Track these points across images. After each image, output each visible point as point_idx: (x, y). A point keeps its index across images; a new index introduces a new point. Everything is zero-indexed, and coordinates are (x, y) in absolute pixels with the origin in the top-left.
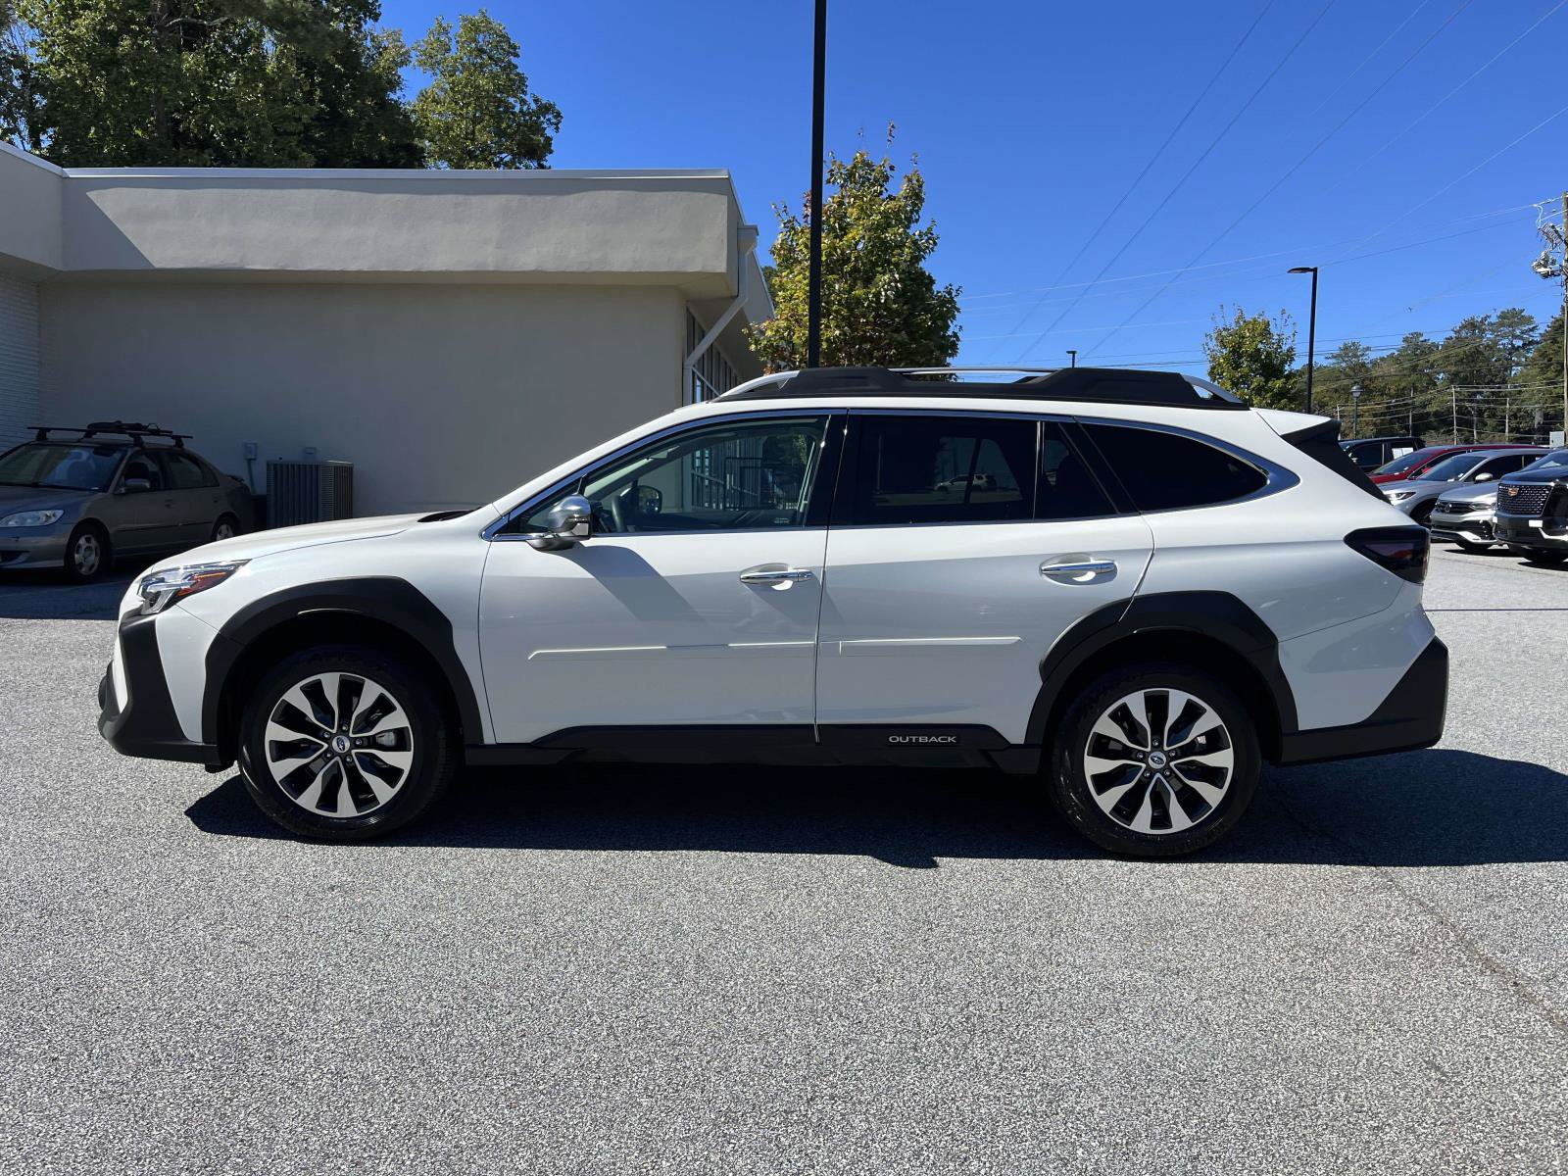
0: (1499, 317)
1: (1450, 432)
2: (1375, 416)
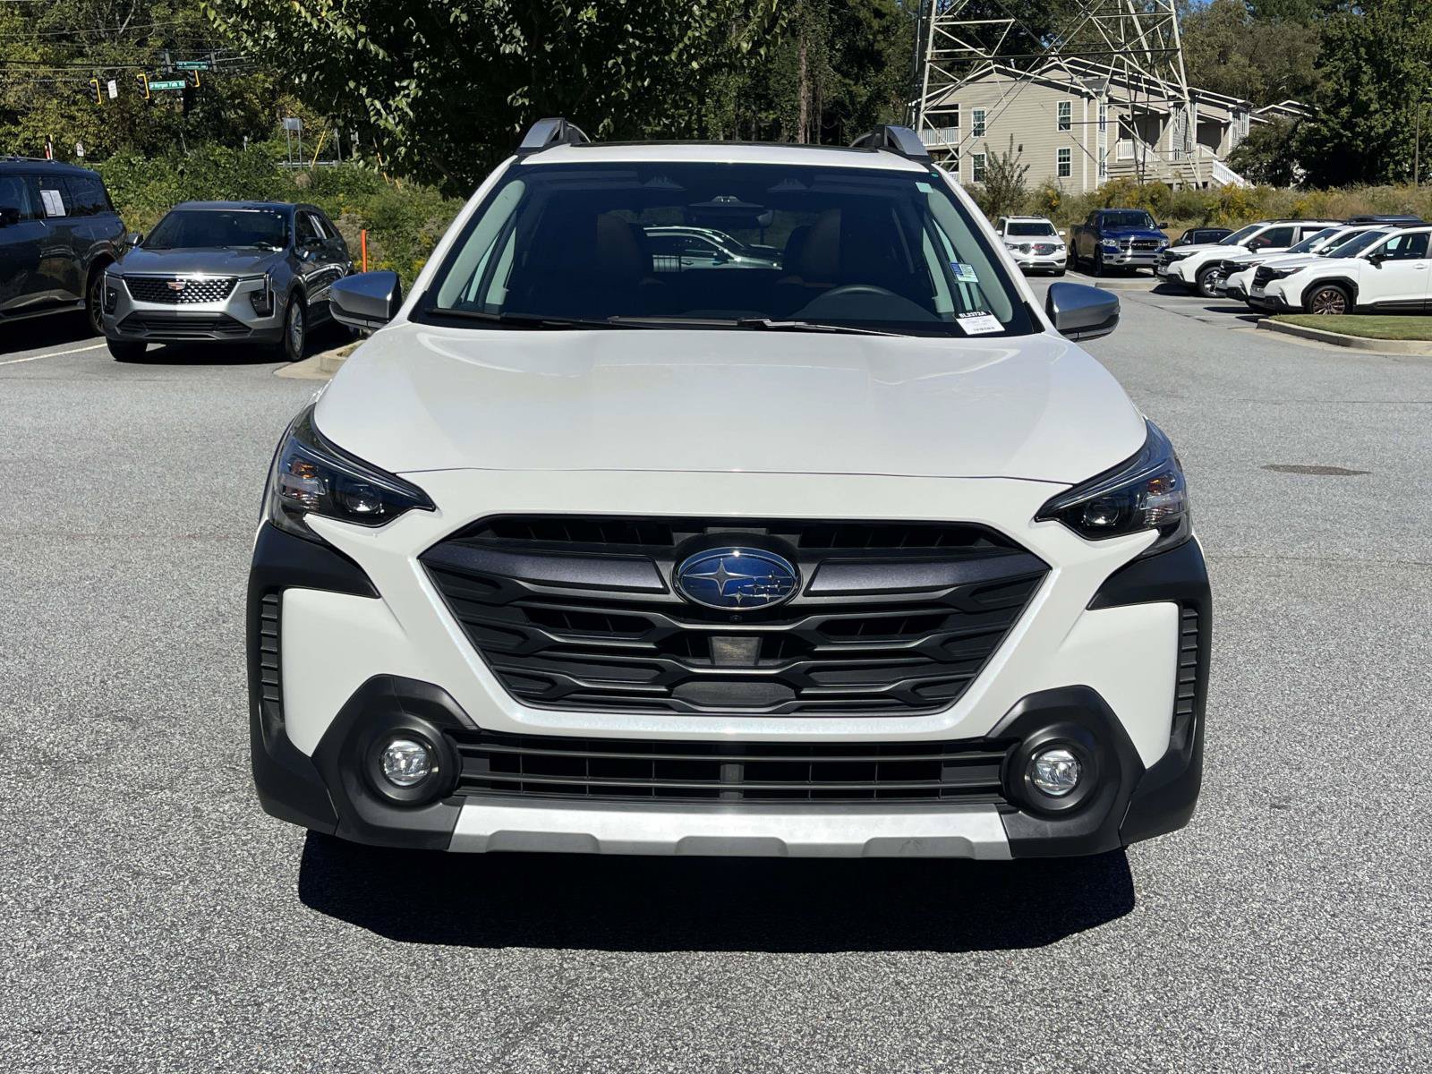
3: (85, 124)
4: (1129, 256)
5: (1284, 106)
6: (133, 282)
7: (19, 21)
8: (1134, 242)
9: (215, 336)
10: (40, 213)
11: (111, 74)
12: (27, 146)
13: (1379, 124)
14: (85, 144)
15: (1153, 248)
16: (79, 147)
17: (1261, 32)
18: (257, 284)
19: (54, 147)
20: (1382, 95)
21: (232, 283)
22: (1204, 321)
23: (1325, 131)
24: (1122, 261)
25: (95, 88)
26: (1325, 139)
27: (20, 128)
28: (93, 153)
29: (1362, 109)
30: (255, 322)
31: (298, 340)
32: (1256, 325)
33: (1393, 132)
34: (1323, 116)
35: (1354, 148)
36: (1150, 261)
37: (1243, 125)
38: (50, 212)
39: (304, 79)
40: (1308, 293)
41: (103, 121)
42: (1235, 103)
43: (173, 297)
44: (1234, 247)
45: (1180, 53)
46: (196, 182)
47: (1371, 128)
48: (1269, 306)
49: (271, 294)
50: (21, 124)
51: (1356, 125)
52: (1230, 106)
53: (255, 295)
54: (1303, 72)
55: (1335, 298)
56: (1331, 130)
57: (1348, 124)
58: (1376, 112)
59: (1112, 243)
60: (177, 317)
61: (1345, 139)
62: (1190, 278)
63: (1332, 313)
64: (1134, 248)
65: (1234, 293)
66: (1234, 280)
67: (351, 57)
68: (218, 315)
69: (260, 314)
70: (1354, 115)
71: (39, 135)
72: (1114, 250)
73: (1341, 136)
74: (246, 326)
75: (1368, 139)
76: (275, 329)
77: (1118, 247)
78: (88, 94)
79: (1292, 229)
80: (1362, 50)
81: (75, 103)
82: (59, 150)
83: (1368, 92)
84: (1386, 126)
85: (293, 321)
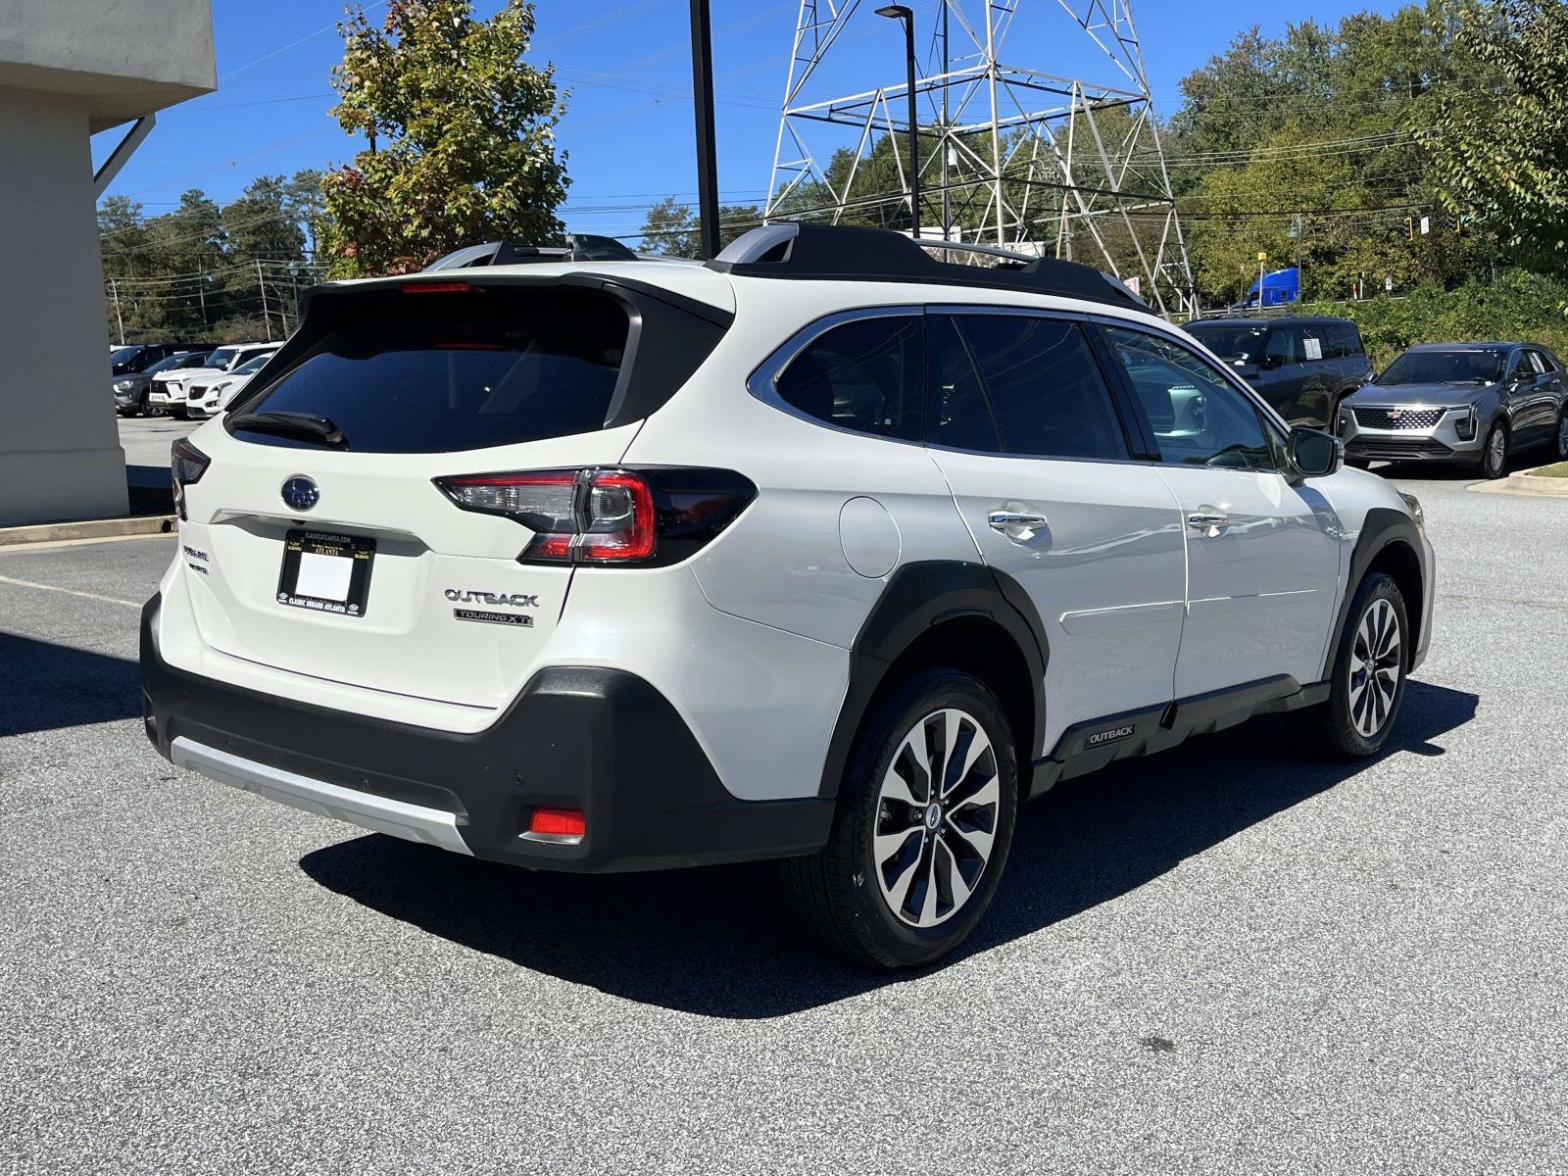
0: (295, 179)
1: (259, 317)
2: (160, 294)
3: (1396, 259)
6: (1359, 412)
7: (1346, 170)
9: (1422, 456)
10: (1301, 357)
11: (1425, 212)
12: (1341, 283)
14: (1395, 278)
16: (1388, 281)
18: (1463, 414)
19: (1365, 282)
21: (1441, 412)
25: (1408, 226)
27: (1336, 268)
28: (1401, 286)
30: (1458, 445)
31: (1497, 462)
38: (1309, 355)
39: (1518, 243)
41: (1414, 255)
43: (1390, 423)
46: (1495, 310)
49: (1474, 422)
50: (1337, 263)
53: (1461, 422)
60: (1391, 440)
67: (1562, 221)
68: (1426, 439)
69: (1462, 439)
71: (1352, 272)
74: (1448, 448)
76: (1474, 451)
78: (1401, 231)
81: (1388, 239)
82: (1370, 286)
85: (1494, 445)
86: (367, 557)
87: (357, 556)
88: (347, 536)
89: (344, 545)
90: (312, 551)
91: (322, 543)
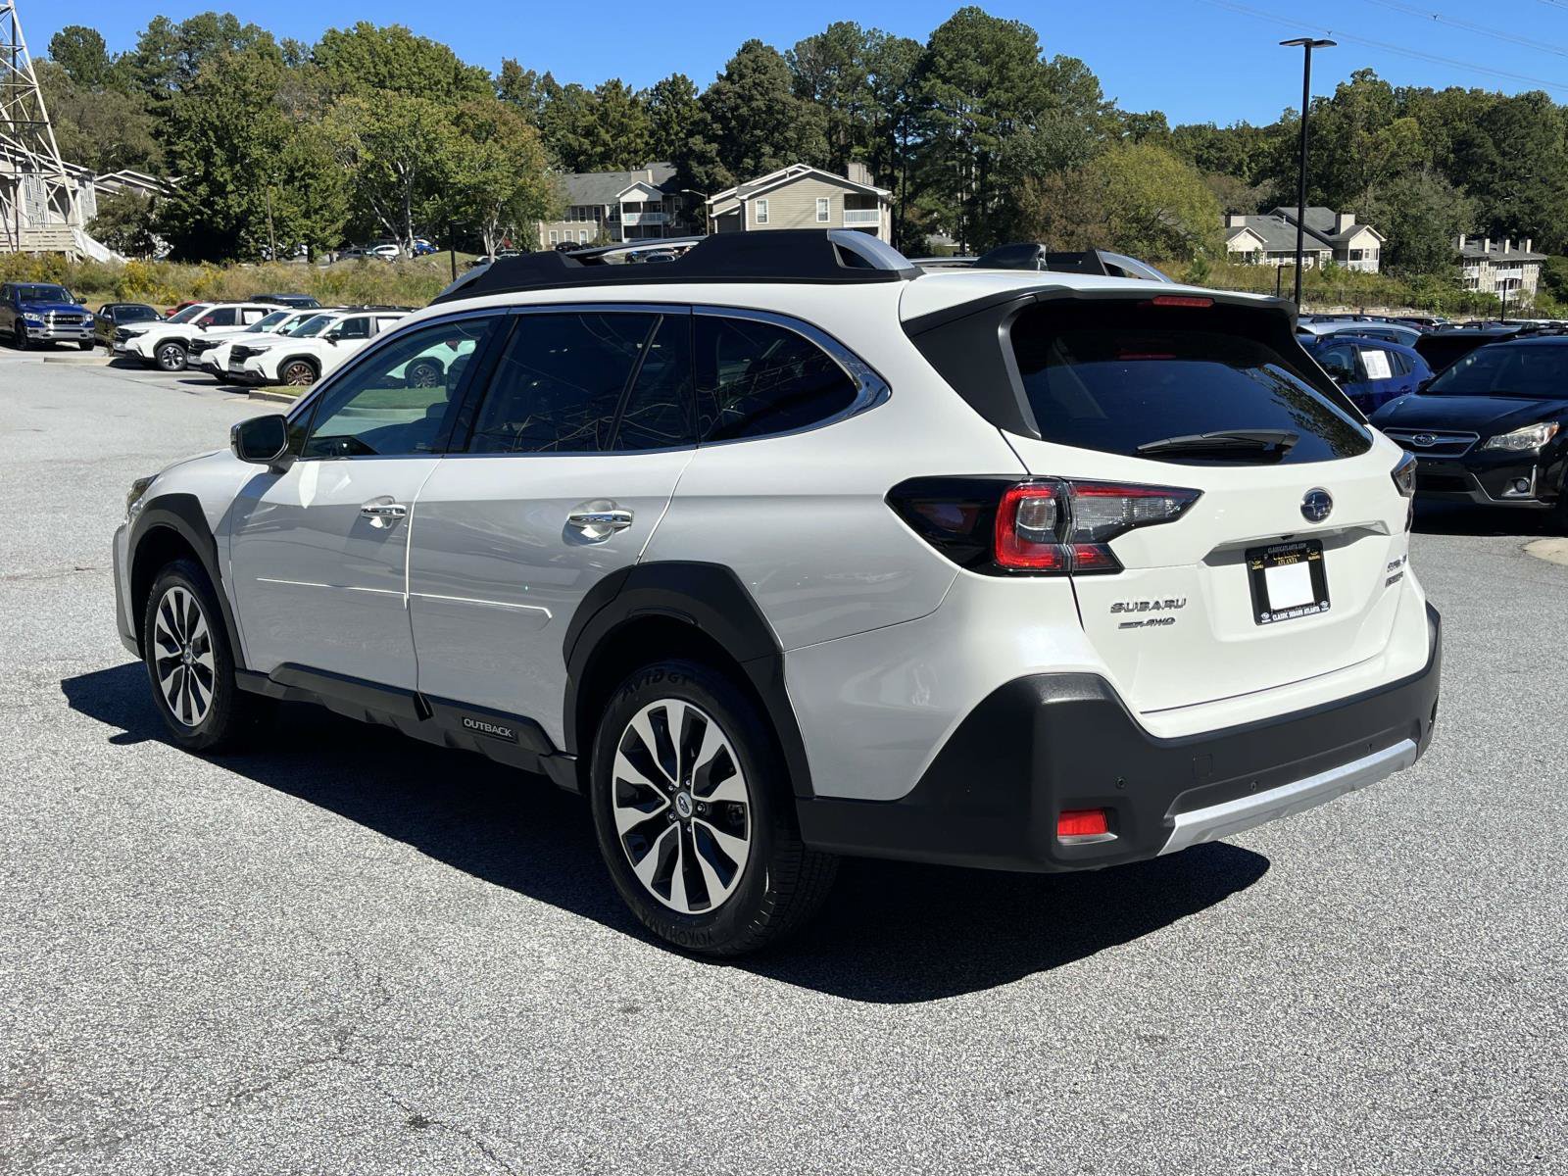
4: (51, 330)
5: (122, 175)
8: (55, 317)
13: (236, 204)
15: (78, 323)
17: (83, 98)
20: (236, 177)
22: (192, 393)
23: (185, 206)
24: (47, 335)
26: (186, 215)
29: (219, 189)
32: (248, 396)
33: (249, 212)
34: (182, 192)
35: (215, 225)
36: (78, 335)
37: (90, 193)
40: (281, 368)
42: (78, 170)
44: (185, 325)
45: (49, 127)
47: (229, 207)
48: (249, 379)
51: (214, 202)
52: (75, 173)
54: (133, 142)
55: (304, 371)
56: (191, 206)
57: (207, 202)
58: (233, 192)
59: (35, 317)
61: (205, 216)
62: (149, 353)
63: (303, 384)
64: (55, 323)
65: (206, 367)
66: (207, 356)
70: (212, 193)
72: (38, 324)
73: (201, 213)
75: (227, 217)
77: (42, 321)
79: (234, 310)
80: (211, 133)
83: (223, 174)
84: (242, 205)
86: (1318, 557)
87: (1310, 558)
88: (1303, 542)
89: (1299, 551)
90: (1275, 564)
91: (1281, 555)
